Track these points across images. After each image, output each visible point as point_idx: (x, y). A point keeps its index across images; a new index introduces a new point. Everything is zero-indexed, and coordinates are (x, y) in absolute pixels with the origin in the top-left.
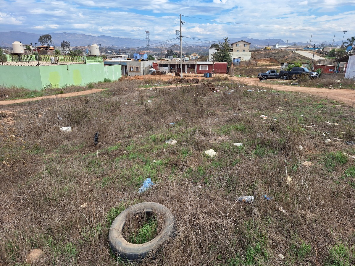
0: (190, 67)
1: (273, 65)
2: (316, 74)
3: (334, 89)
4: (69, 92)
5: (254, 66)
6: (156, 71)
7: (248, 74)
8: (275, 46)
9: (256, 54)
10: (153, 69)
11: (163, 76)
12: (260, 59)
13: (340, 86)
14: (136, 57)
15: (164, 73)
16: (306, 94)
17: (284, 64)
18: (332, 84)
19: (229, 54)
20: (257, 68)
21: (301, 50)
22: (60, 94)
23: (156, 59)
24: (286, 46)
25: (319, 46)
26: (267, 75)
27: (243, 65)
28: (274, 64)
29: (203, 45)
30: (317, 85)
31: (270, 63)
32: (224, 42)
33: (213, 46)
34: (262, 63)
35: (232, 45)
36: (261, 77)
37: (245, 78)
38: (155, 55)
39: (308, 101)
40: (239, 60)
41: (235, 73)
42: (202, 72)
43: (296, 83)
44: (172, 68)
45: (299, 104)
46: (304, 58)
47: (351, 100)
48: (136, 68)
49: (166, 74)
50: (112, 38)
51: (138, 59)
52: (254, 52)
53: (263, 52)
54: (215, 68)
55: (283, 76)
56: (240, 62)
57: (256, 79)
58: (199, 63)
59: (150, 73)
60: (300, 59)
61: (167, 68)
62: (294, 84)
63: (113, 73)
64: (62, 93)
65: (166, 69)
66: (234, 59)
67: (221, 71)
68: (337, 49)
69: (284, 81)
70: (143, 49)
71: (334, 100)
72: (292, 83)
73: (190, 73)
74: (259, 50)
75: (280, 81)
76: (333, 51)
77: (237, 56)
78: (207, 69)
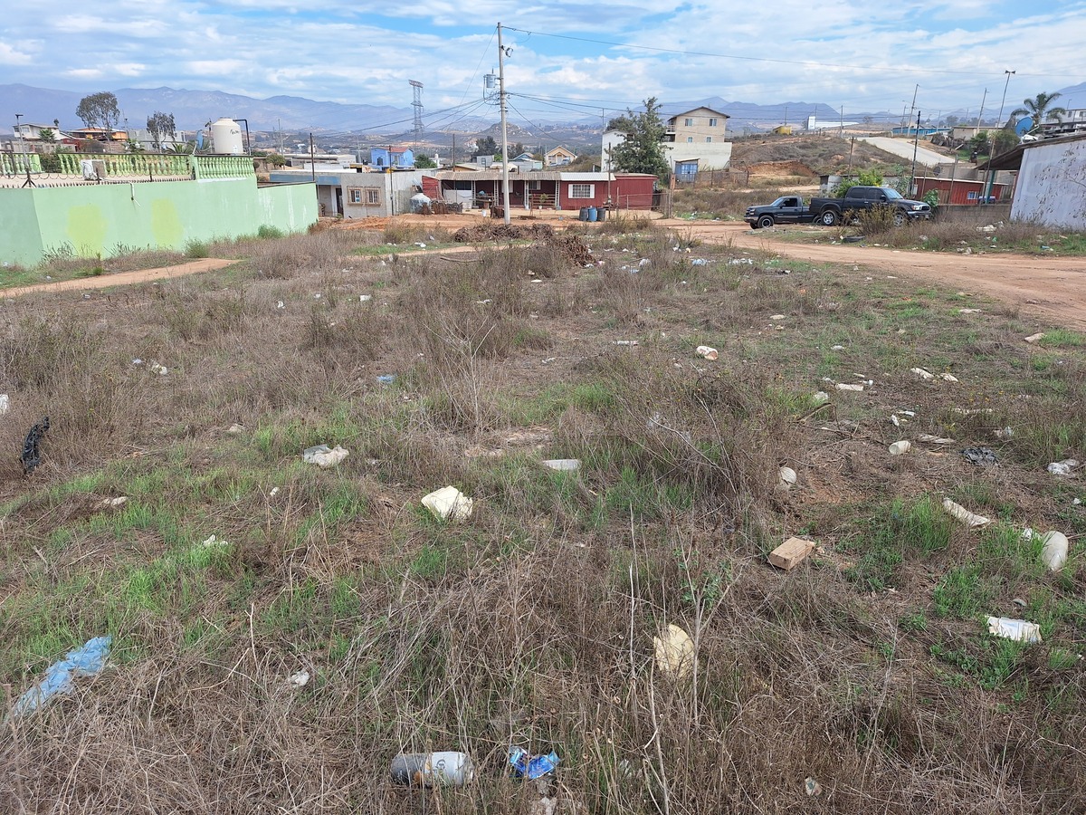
0: (539, 188)
1: (799, 183)
2: (924, 208)
3: (973, 253)
4: (124, 271)
5: (740, 184)
6: (433, 204)
7: (718, 210)
8: (806, 124)
9: (747, 147)
10: (421, 197)
11: (453, 219)
12: (759, 163)
13: (989, 243)
14: (380, 162)
15: (456, 208)
16: (875, 272)
17: (830, 178)
18: (966, 238)
19: (661, 148)
20: (748, 191)
21: (885, 135)
22: (91, 276)
23: (439, 166)
24: (838, 124)
25: (941, 124)
26: (774, 211)
27: (705, 184)
28: (802, 178)
29: (589, 123)
30: (921, 240)
31: (790, 177)
32: (645, 110)
33: (615, 125)
34: (764, 174)
35: (673, 120)
36: (756, 219)
37: (706, 222)
38: (437, 155)
39: (877, 293)
40: (695, 166)
41: (678, 208)
42: (575, 205)
43: (856, 237)
44: (482, 192)
45: (840, 304)
46: (892, 158)
47: (1016, 289)
48: (370, 193)
49: (464, 211)
50: (309, 104)
51: (384, 166)
52: (739, 144)
53: (769, 143)
54: (614, 193)
55: (820, 215)
56: (699, 175)
57: (742, 225)
58: (565, 176)
59: (414, 207)
60: (879, 162)
61: (469, 193)
62: (848, 241)
63: (291, 210)
64: (98, 274)
65: (465, 197)
66: (679, 164)
67: (634, 202)
68: (995, 131)
69: (824, 230)
70: (404, 137)
71: (961, 290)
72: (842, 238)
73: (540, 207)
74: (757, 137)
75: (811, 229)
76: (982, 137)
77: (689, 154)
78: (592, 196)
